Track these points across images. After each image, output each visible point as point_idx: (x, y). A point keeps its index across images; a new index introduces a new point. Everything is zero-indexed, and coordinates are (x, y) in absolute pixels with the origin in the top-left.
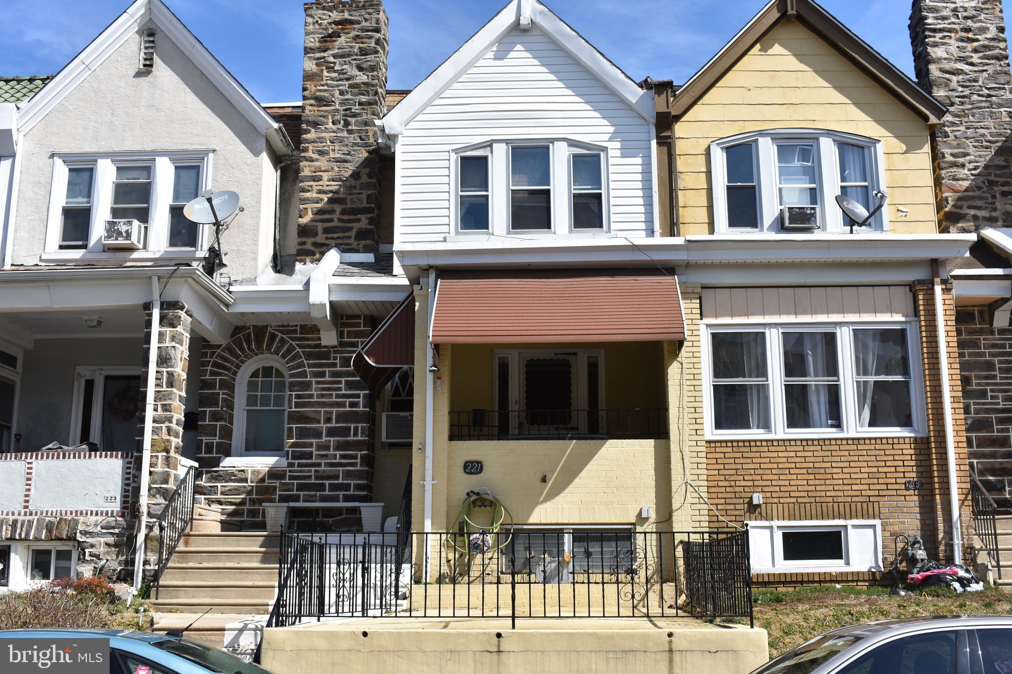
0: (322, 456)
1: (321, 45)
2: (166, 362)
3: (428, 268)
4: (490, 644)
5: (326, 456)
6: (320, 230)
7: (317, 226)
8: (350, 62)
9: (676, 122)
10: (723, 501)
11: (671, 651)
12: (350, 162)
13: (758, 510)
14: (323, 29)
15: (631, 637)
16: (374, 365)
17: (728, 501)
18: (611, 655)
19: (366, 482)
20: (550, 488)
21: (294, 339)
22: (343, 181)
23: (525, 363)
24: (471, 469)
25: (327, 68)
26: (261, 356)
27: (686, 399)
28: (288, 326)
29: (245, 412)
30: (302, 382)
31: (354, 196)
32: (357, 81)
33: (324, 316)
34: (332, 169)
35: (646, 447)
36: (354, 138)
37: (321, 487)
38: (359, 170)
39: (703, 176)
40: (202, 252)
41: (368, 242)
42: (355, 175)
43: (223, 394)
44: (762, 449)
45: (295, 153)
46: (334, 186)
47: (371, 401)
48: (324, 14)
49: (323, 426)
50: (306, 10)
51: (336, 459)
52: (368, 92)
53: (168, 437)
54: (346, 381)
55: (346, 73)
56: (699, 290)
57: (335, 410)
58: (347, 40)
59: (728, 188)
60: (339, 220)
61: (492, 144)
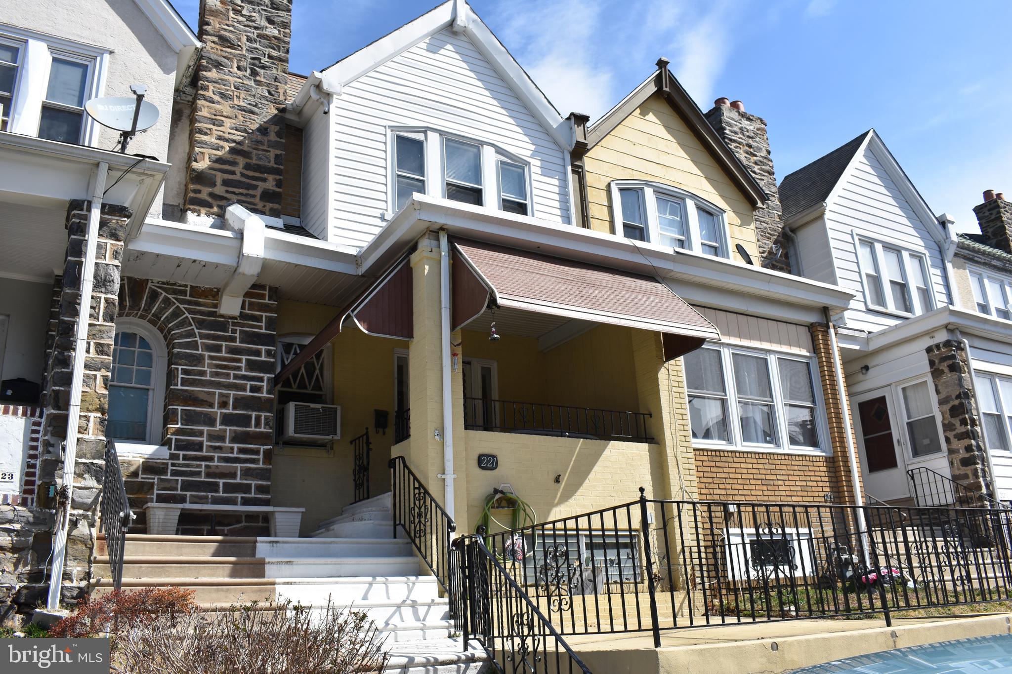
0: (215, 449)
5: (220, 448)
6: (219, 181)
7: (215, 176)
8: (259, 12)
9: (584, 156)
12: (257, 114)
16: (366, 332)
19: (268, 483)
20: (564, 489)
21: (182, 301)
22: (248, 133)
24: (487, 463)
25: (233, 9)
27: (675, 405)
28: (174, 284)
30: (191, 355)
31: (260, 152)
32: (267, 33)
34: (236, 117)
35: (641, 449)
36: (263, 91)
37: (214, 487)
38: (267, 125)
39: (606, 210)
41: (276, 206)
42: (263, 130)
45: (187, 89)
46: (238, 136)
47: (274, 387)
49: (217, 411)
51: (233, 453)
52: (279, 47)
53: (103, 392)
55: (254, 21)
57: (232, 392)
59: (624, 225)
60: (242, 175)
61: (426, 131)
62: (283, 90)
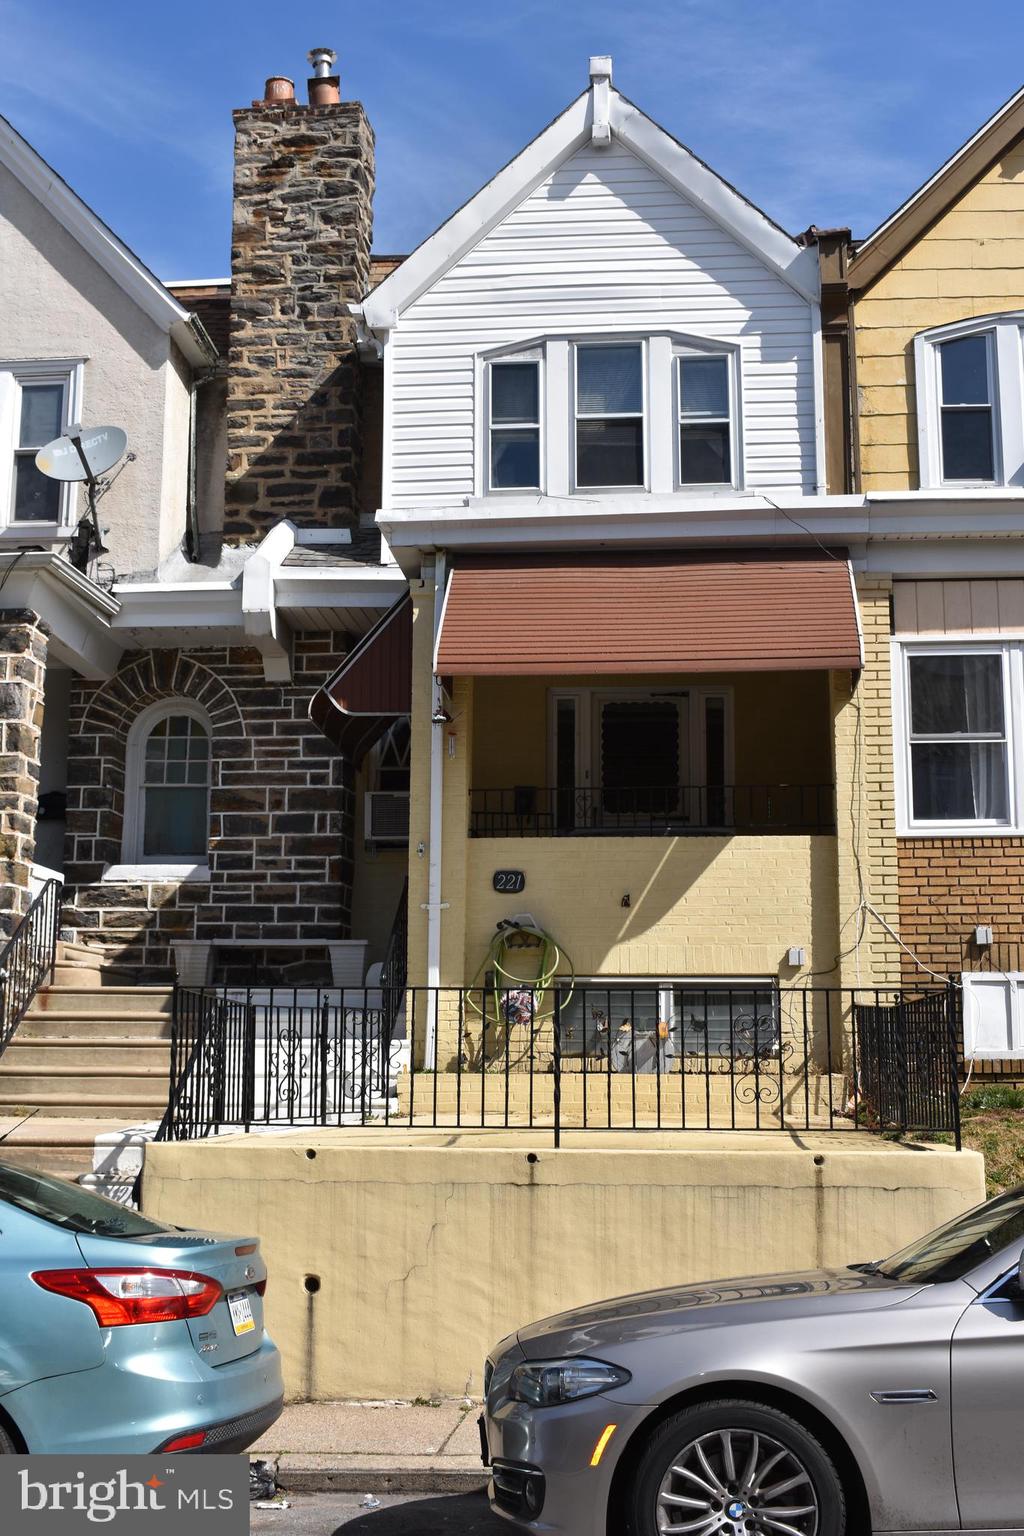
0: (268, 864)
1: (262, 180)
2: (6, 709)
3: (433, 549)
4: (517, 1173)
5: (273, 863)
6: (262, 491)
7: (256, 484)
8: (309, 209)
9: (856, 302)
10: (926, 939)
11: (820, 1187)
12: (311, 376)
13: (985, 954)
14: (265, 153)
15: (752, 1163)
16: (346, 712)
17: (934, 938)
18: (719, 1193)
19: (338, 906)
20: (635, 917)
21: (220, 672)
22: (299, 409)
23: (602, 709)
24: (505, 884)
25: (271, 219)
26: (168, 700)
27: (865, 768)
28: (210, 649)
29: (143, 792)
30: (234, 743)
31: (317, 434)
32: (322, 240)
33: (267, 632)
34: (282, 388)
35: (799, 846)
36: (316, 337)
37: (266, 914)
38: (325, 389)
39: (902, 392)
40: (68, 529)
41: (341, 510)
42: (320, 398)
43: (106, 762)
44: (993, 852)
45: (221, 362)
46: (285, 417)
47: (346, 773)
48: (266, 128)
49: (269, 814)
50: (236, 121)
51: (290, 868)
52: (339, 258)
53: (10, 832)
54: (304, 740)
55: (303, 227)
56: (889, 584)
57: (287, 787)
58: (304, 171)
59: (944, 412)
60: (294, 473)
61: (545, 343)
62: (347, 326)
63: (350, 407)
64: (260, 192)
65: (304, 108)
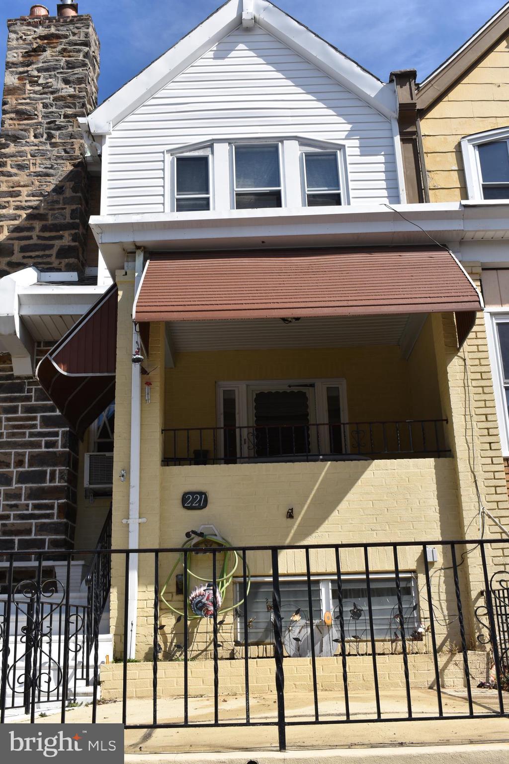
0: (12, 507)
1: (25, 59)
5: (16, 506)
6: (17, 249)
7: (13, 245)
8: (55, 76)
9: (421, 120)
12: (53, 175)
14: (27, 44)
16: (65, 374)
19: (64, 537)
20: (299, 526)
22: (44, 196)
23: (255, 397)
24: (192, 502)
25: (30, 82)
27: (474, 404)
31: (56, 212)
32: (63, 94)
33: (12, 332)
34: (33, 183)
35: (425, 467)
36: (59, 151)
37: (9, 545)
38: (63, 184)
39: (455, 175)
41: (72, 260)
42: (58, 190)
46: (34, 201)
48: (29, 30)
49: (14, 470)
50: (9, 26)
51: (28, 510)
52: (74, 104)
54: (42, 417)
55: (50, 87)
56: (479, 270)
57: (28, 451)
58: (53, 54)
59: (484, 186)
60: (39, 237)
61: (213, 144)
62: (79, 145)
63: (79, 194)
64: (23, 66)
65: (54, 18)
